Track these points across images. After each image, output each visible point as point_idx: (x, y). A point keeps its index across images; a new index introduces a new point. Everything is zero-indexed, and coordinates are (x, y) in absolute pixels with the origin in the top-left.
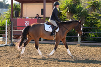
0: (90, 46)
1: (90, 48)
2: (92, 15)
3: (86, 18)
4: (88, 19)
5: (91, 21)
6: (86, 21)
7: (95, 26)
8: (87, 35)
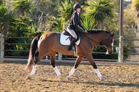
0: (16, 62)
1: (17, 65)
2: (19, 20)
3: (11, 24)
4: (14, 25)
5: (19, 28)
6: (11, 28)
7: (24, 35)
8: (12, 47)
